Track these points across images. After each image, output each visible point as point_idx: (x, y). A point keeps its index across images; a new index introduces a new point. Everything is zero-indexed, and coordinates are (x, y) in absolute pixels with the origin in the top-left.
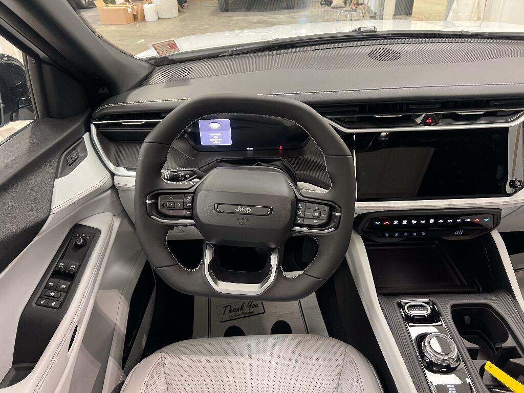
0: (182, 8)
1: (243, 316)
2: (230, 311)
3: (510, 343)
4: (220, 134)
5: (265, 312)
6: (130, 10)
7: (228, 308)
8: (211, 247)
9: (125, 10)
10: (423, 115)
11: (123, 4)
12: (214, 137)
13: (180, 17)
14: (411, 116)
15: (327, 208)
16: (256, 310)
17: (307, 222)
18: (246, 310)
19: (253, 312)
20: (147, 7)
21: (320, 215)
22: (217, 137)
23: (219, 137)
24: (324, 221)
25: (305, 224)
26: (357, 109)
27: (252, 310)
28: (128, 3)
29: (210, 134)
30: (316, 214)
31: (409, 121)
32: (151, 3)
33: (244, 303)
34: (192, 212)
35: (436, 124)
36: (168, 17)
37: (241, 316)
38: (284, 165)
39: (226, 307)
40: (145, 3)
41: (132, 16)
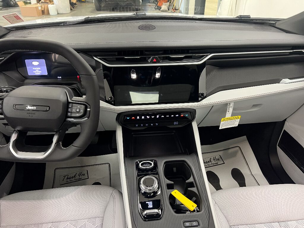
0: (73, 8)
1: (75, 181)
2: (67, 178)
3: (191, 180)
4: (40, 68)
5: (88, 178)
6: (40, 8)
7: (66, 177)
8: (17, 132)
9: (37, 8)
10: (152, 57)
11: (36, 4)
12: (36, 70)
13: (71, 13)
14: (145, 58)
15: (83, 106)
16: (83, 177)
17: (73, 115)
18: (77, 177)
19: (81, 178)
20: (50, 6)
21: (80, 110)
22: (38, 70)
23: (39, 70)
24: (82, 114)
25: (73, 117)
26: (116, 53)
27: (81, 177)
28: (38, 4)
29: (33, 68)
30: (78, 110)
31: (145, 61)
32: (53, 4)
33: (76, 174)
34: (2, 110)
35: (159, 62)
36: (64, 13)
37: (73, 181)
38: (78, 87)
39: (65, 176)
40: (49, 4)
41: (41, 12)
